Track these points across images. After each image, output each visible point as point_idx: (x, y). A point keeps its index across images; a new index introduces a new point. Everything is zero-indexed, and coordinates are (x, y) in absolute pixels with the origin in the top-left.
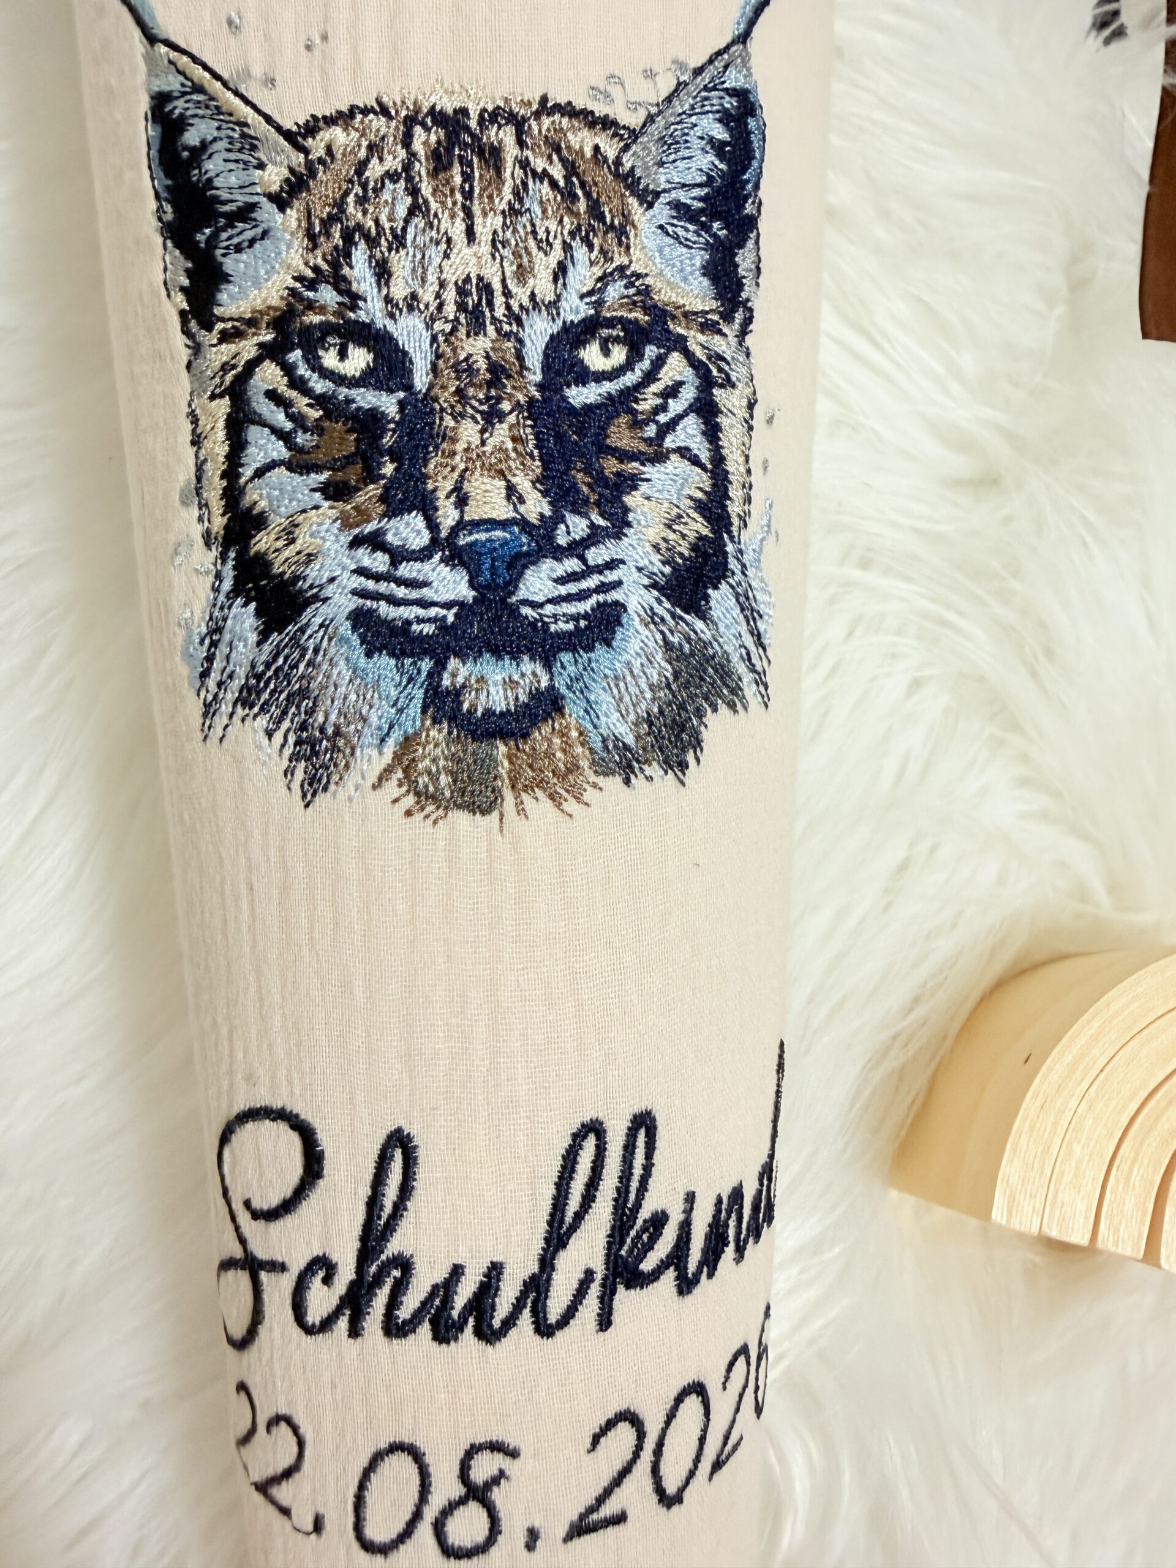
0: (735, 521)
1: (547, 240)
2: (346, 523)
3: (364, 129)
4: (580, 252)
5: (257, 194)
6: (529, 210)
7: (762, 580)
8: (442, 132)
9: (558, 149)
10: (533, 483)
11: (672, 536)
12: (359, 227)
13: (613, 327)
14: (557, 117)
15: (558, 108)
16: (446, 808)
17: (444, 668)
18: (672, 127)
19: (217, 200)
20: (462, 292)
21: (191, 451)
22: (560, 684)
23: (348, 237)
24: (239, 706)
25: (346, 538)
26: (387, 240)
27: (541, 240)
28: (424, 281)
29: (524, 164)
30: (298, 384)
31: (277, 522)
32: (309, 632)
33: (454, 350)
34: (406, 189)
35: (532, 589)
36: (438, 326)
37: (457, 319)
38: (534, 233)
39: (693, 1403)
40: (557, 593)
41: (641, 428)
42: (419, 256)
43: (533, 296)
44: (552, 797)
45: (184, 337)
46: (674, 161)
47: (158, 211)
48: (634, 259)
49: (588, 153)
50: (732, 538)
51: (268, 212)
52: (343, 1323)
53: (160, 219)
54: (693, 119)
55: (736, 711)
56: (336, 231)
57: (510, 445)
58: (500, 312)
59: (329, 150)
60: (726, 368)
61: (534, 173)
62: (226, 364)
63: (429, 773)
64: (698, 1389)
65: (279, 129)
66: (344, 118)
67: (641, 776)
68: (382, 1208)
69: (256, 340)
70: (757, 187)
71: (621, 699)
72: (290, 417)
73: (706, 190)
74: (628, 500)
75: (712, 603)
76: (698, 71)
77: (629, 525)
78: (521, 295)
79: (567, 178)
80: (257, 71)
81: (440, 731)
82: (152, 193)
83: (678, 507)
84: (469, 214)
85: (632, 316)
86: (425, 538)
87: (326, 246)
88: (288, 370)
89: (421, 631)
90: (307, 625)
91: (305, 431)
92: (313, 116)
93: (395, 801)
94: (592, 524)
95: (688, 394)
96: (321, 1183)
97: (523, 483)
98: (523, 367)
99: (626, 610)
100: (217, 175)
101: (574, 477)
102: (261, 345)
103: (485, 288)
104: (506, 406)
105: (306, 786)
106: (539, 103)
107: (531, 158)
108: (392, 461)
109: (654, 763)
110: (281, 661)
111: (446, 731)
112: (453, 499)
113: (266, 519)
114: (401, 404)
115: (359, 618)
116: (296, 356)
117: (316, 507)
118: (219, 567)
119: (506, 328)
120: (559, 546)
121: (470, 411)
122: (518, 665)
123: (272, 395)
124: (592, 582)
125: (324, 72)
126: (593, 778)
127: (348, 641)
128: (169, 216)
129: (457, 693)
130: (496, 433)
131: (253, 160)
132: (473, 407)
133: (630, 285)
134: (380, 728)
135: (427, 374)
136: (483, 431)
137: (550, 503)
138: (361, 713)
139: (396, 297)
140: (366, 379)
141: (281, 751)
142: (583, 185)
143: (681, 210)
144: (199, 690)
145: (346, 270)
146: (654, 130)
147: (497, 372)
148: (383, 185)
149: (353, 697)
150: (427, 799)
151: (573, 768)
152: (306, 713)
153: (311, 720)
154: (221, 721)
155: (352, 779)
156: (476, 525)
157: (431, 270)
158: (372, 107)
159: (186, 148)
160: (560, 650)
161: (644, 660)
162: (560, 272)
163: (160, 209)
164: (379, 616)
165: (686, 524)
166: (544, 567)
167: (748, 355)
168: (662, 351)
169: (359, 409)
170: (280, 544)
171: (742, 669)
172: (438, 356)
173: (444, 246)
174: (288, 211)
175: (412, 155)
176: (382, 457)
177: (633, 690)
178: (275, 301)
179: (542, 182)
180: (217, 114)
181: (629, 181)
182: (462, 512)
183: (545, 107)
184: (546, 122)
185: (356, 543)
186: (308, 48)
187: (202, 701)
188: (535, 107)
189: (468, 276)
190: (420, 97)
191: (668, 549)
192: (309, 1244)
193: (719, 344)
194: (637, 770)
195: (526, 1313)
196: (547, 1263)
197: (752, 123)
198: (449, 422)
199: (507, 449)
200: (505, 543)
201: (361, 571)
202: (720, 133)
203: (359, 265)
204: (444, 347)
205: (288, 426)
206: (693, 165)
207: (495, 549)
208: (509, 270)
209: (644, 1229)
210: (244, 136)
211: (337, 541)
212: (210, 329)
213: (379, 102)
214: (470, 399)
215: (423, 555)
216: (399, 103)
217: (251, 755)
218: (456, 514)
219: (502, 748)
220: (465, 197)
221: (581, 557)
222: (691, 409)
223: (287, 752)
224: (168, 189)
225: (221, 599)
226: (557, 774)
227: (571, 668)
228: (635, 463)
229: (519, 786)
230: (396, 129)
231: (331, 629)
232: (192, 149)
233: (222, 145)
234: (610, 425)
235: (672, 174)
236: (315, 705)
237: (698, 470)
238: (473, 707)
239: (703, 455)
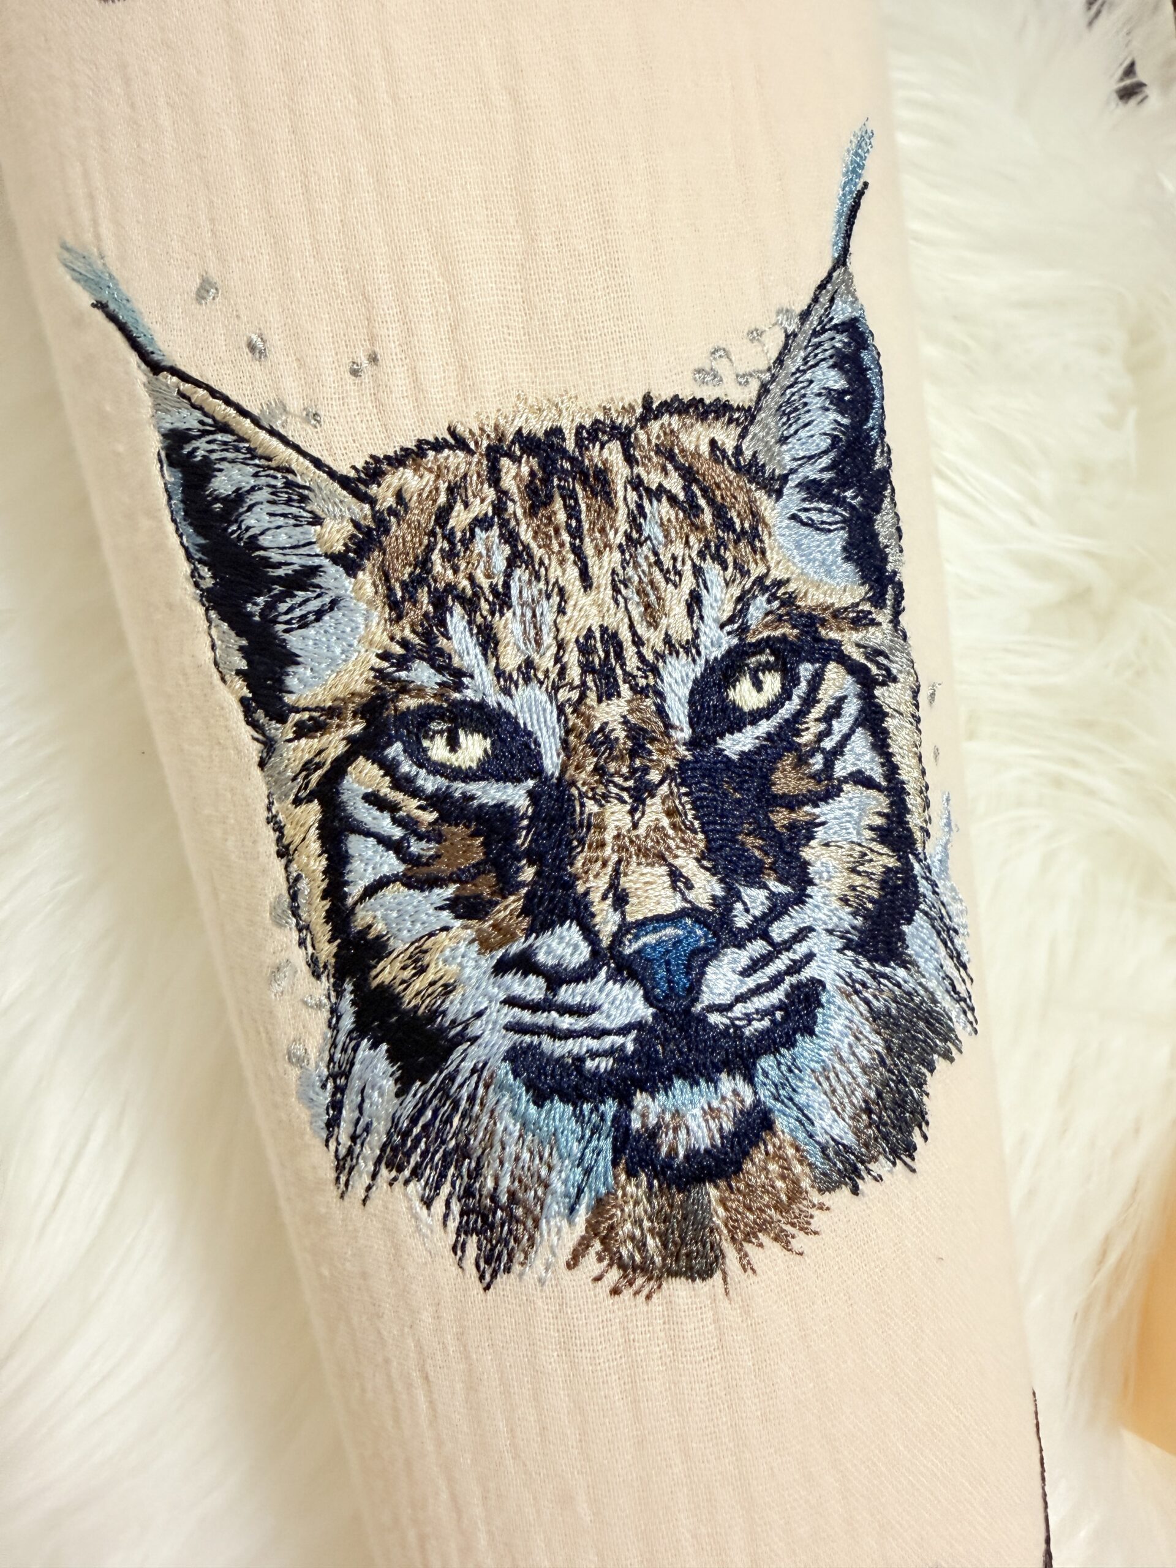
1: (674, 567)
2: (485, 944)
3: (439, 468)
4: (712, 571)
5: (317, 555)
6: (649, 538)
7: (953, 889)
8: (534, 462)
9: (671, 458)
10: (698, 860)
11: (857, 882)
12: (450, 588)
13: (761, 652)
14: (666, 418)
15: (665, 407)
16: (659, 1278)
17: (631, 1107)
18: (788, 391)
19: (267, 563)
20: (585, 649)
21: (279, 864)
22: (764, 1094)
23: (439, 602)
24: (383, 1166)
25: (488, 962)
26: (487, 600)
27: (668, 571)
28: (538, 643)
29: (636, 484)
30: (404, 784)
31: (399, 945)
32: (459, 1080)
33: (588, 722)
34: (501, 536)
35: (715, 991)
36: (563, 695)
37: (584, 683)
38: (658, 563)
40: (744, 989)
41: (809, 765)
42: (529, 614)
43: (667, 640)
44: (776, 1239)
45: (249, 728)
46: (796, 432)
47: (193, 576)
48: (772, 565)
49: (705, 449)
50: (916, 856)
51: (333, 577)
53: (197, 585)
54: (808, 376)
55: (952, 1060)
56: (423, 596)
57: (665, 822)
58: (632, 663)
59: (399, 496)
60: (885, 662)
61: (648, 490)
62: (310, 761)
63: (632, 1238)
65: (332, 474)
66: (412, 457)
67: (867, 1178)
69: (341, 733)
70: (882, 431)
71: (834, 1091)
72: (396, 821)
73: (832, 455)
74: (806, 854)
75: (909, 940)
76: (805, 315)
77: (811, 882)
78: (654, 639)
79: (686, 489)
80: (295, 405)
81: (637, 1186)
82: (181, 553)
83: (860, 845)
84: (578, 552)
85: (778, 633)
86: (584, 952)
87: (414, 614)
88: (389, 768)
89: (598, 1067)
90: (457, 1071)
91: (420, 838)
92: (372, 457)
93: (598, 1279)
94: (772, 893)
95: (853, 710)
97: (687, 864)
98: (668, 726)
99: (824, 986)
100: (262, 533)
101: (743, 844)
102: (350, 739)
103: (611, 638)
104: (654, 776)
105: (482, 1264)
106: (644, 407)
107: (644, 475)
108: (531, 863)
109: (881, 1157)
110: (429, 1114)
111: (645, 1183)
112: (609, 901)
113: (385, 945)
114: (531, 794)
115: (518, 1059)
116: (395, 750)
117: (446, 929)
118: (333, 1000)
119: (642, 682)
120: (741, 930)
121: (614, 790)
122: (716, 1088)
123: (374, 799)
124: (781, 964)
125: (379, 405)
126: (816, 1197)
127: (510, 1089)
128: (208, 583)
129: (653, 1134)
130: (648, 810)
131: (305, 514)
132: (616, 785)
133: (773, 597)
134: (567, 1195)
135: (558, 755)
136: (632, 812)
137: (721, 881)
138: (539, 1176)
139: (508, 669)
140: (484, 772)
141: (445, 1224)
142: (705, 491)
143: (813, 489)
144: (327, 1141)
145: (442, 642)
146: (771, 401)
147: (639, 736)
148: (473, 535)
149: (526, 1155)
150: (634, 1271)
151: (796, 1193)
152: (469, 1176)
153: (477, 1185)
154: (361, 1180)
155: (540, 1257)
156: (642, 924)
157: (545, 629)
158: (444, 440)
159: (217, 499)
160: (757, 1055)
161: (852, 1039)
162: (695, 601)
163: (194, 572)
164: (542, 1054)
165: (871, 860)
166: (726, 959)
167: (905, 638)
168: (817, 665)
169: (481, 806)
170: (407, 974)
171: (946, 1003)
172: (568, 732)
173: (556, 599)
174: (360, 574)
175: (503, 494)
176: (519, 861)
177: (845, 1078)
178: (360, 686)
179: (659, 501)
180: (252, 458)
181: (752, 471)
182: (623, 913)
183: (650, 411)
184: (655, 426)
185: (501, 968)
186: (355, 373)
187: (332, 1153)
188: (639, 411)
189: (590, 629)
190: (502, 422)
191: (857, 897)
193: (876, 637)
194: (864, 1173)
197: (864, 355)
198: (591, 807)
199: (663, 827)
200: (678, 942)
201: (512, 1001)
202: (836, 381)
203: (459, 635)
204: (573, 719)
205: (397, 833)
206: (813, 430)
207: (668, 951)
208: (636, 612)
210: (289, 484)
211: (477, 967)
212: (283, 720)
213: (452, 432)
214: (612, 775)
215: (584, 974)
216: (477, 432)
217: (405, 1225)
218: (617, 917)
219: (713, 1193)
220: (573, 536)
221: (766, 936)
222: (857, 723)
223: (453, 1224)
224: (201, 548)
225: (342, 1038)
226: (778, 1207)
227: (774, 1073)
228: (807, 808)
229: (740, 1236)
230: (477, 464)
231: (485, 1073)
232: (225, 500)
233: (264, 495)
234: (773, 770)
235: (797, 448)
236: (479, 1167)
237: (874, 793)
238: (673, 1150)
239: (877, 773)
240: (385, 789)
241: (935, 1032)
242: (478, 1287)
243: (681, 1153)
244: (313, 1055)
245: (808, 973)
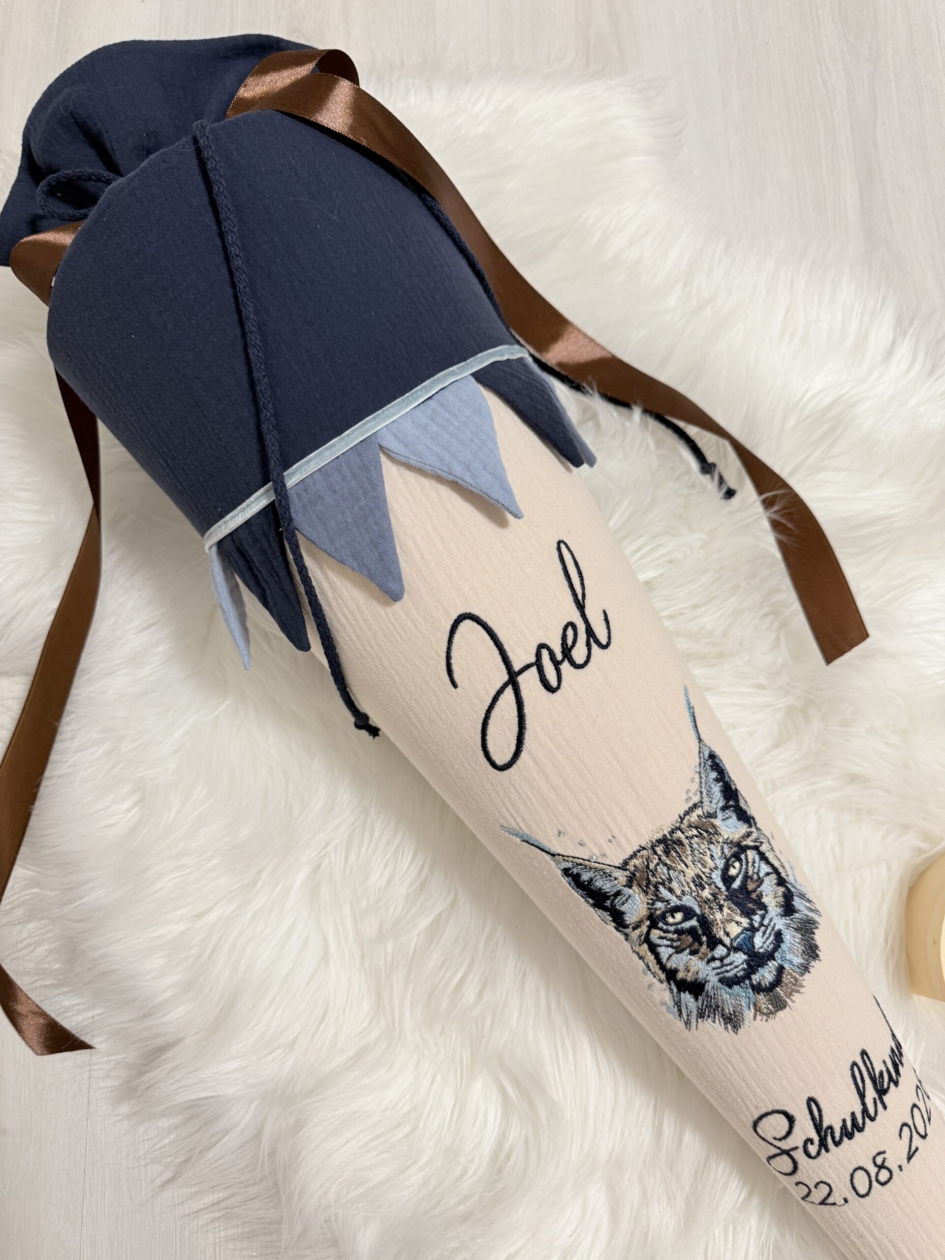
0: (786, 877)
2: (702, 959)
3: (641, 856)
4: (712, 846)
5: (620, 887)
6: (695, 848)
8: (663, 845)
9: (691, 826)
10: (740, 916)
11: (777, 899)
12: (656, 882)
13: (732, 859)
14: (685, 817)
15: (685, 815)
16: (775, 1013)
17: (752, 980)
18: (706, 788)
19: (606, 892)
20: (694, 882)
22: (779, 961)
23: (656, 887)
24: (698, 1018)
25: (704, 963)
26: (667, 881)
27: (703, 853)
28: (683, 886)
29: (687, 838)
30: (665, 931)
31: (681, 968)
33: (702, 898)
34: (663, 865)
35: (758, 944)
36: (694, 894)
38: (701, 853)
39: (915, 1110)
41: (754, 879)
42: (677, 880)
43: (710, 869)
44: (796, 992)
45: (618, 932)
46: (713, 797)
48: (724, 836)
49: (696, 818)
50: (788, 883)
51: (627, 891)
52: (823, 1151)
53: (588, 903)
56: (651, 887)
57: (729, 911)
58: (705, 879)
59: (635, 866)
61: (690, 837)
62: (639, 935)
63: (765, 1008)
64: (915, 1106)
66: (634, 856)
68: (816, 1118)
69: (645, 926)
70: (730, 777)
71: (794, 952)
72: (667, 940)
73: (723, 796)
74: (763, 900)
75: (795, 905)
76: (700, 764)
77: (767, 907)
78: (707, 870)
79: (697, 831)
80: (598, 854)
81: (761, 996)
82: (580, 897)
83: (774, 890)
84: (682, 861)
86: (725, 950)
88: (661, 929)
89: (740, 974)
90: (708, 990)
91: (675, 941)
93: (762, 1020)
94: (760, 914)
95: (757, 858)
96: (796, 1122)
98: (719, 889)
99: (781, 929)
100: (602, 886)
101: (748, 906)
102: (647, 926)
103: (698, 875)
104: (722, 902)
105: (733, 1029)
106: (680, 818)
107: (688, 834)
108: (704, 936)
109: (811, 961)
110: (705, 1002)
111: (763, 995)
112: (725, 936)
113: (677, 969)
114: (697, 920)
115: (721, 981)
116: (660, 924)
117: (691, 959)
118: (669, 987)
119: (709, 882)
120: (757, 927)
122: (768, 966)
124: (769, 929)
125: (620, 847)
126: (801, 979)
127: (723, 988)
128: (592, 902)
129: (759, 983)
130: (724, 911)
131: (612, 878)
132: (715, 909)
133: (728, 843)
134: (746, 1005)
135: (699, 908)
136: (721, 913)
137: (747, 918)
138: (738, 1004)
139: (679, 895)
140: (685, 919)
141: (720, 1024)
142: (702, 829)
144: (680, 1020)
145: (660, 895)
146: (704, 794)
147: (714, 895)
148: (656, 868)
149: (733, 1001)
150: (769, 1014)
151: (796, 980)
152: (722, 1011)
153: (724, 1013)
154: (693, 1024)
155: (747, 1021)
156: (735, 938)
157: (683, 881)
158: (639, 849)
159: (584, 881)
160: (774, 954)
162: (712, 857)
163: (586, 901)
164: (726, 977)
166: (757, 935)
167: (760, 830)
168: (745, 853)
169: (687, 928)
170: (686, 973)
171: (811, 914)
172: (698, 902)
173: (682, 873)
174: (633, 887)
175: (659, 856)
176: (701, 937)
177: (795, 948)
178: (645, 913)
179: (693, 838)
181: (709, 815)
182: (730, 937)
183: (682, 818)
184: (685, 821)
185: (708, 962)
186: (610, 842)
187: (683, 1022)
188: (679, 820)
189: (692, 876)
191: (779, 903)
192: (801, 1138)
195: (866, 1118)
196: (864, 1104)
197: (717, 760)
198: (711, 916)
199: (729, 913)
200: (745, 938)
201: (714, 969)
203: (664, 892)
204: (698, 899)
205: (669, 943)
206: (716, 792)
207: (743, 941)
208: (700, 866)
209: (880, 1078)
210: (604, 873)
211: (702, 964)
212: (627, 928)
213: (641, 847)
214: (713, 907)
215: (728, 955)
216: (646, 844)
217: (711, 1029)
218: (729, 939)
219: (778, 989)
220: (678, 857)
221: (763, 925)
222: (760, 861)
223: (722, 1024)
224: (586, 894)
225: (675, 994)
226: (794, 985)
227: (779, 956)
228: (758, 889)
229: (788, 996)
230: (650, 851)
231: (715, 987)
232: (588, 881)
233: (599, 877)
234: (747, 885)
235: (715, 801)
236: (723, 1009)
237: (771, 875)
238: (766, 984)
239: (770, 870)
240: (662, 934)
241: (811, 924)
242: (734, 1034)
243: (767, 984)
244: (668, 1001)
245: (776, 929)
